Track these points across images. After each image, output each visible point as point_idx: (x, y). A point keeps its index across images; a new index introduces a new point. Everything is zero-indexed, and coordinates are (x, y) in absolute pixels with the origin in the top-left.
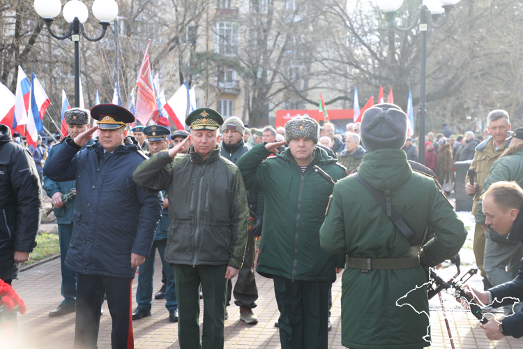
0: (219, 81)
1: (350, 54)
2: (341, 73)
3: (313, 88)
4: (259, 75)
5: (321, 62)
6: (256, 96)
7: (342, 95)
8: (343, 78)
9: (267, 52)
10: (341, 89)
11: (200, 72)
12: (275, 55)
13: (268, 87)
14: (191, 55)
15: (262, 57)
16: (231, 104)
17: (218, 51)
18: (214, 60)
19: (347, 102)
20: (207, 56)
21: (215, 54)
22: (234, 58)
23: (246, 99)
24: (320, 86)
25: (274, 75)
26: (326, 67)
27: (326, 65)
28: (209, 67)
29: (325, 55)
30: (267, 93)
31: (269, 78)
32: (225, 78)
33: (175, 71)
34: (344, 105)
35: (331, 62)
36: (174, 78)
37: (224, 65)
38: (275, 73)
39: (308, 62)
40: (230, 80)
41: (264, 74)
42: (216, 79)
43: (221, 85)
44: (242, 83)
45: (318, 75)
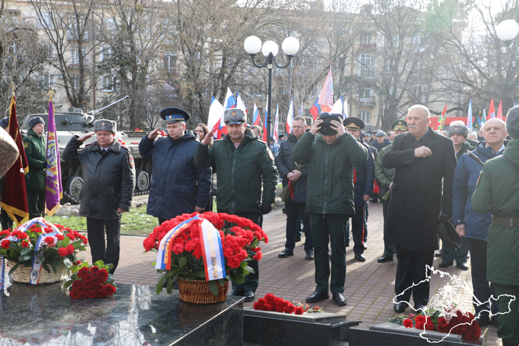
0: (360, 96)
1: (465, 76)
2: (457, 90)
3: (433, 101)
4: (391, 91)
5: (441, 81)
6: (388, 108)
7: (456, 106)
8: (457, 94)
9: (397, 76)
10: (456, 102)
11: (347, 90)
12: (404, 77)
13: (398, 101)
14: (340, 78)
15: (393, 79)
16: (368, 114)
17: (359, 75)
18: (357, 82)
19: (461, 111)
20: (352, 79)
21: (358, 77)
22: (373, 80)
23: (379, 110)
24: (438, 100)
25: (403, 91)
26: (445, 85)
27: (445, 83)
28: (353, 87)
29: (445, 76)
30: (396, 105)
31: (398, 95)
32: (365, 95)
34: (457, 114)
35: (448, 81)
37: (364, 85)
38: (404, 89)
39: (428, 81)
40: (368, 96)
41: (395, 91)
42: (358, 95)
43: (362, 100)
44: (377, 98)
45: (437, 92)
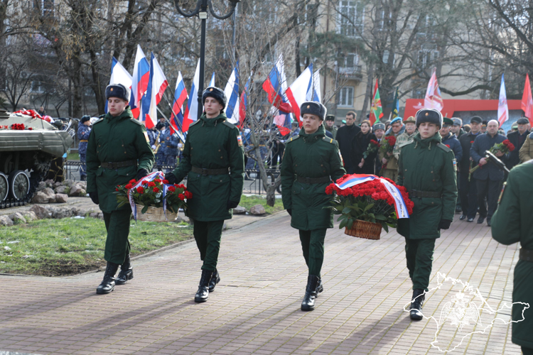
0: (339, 65)
1: (495, 38)
2: (482, 58)
3: (448, 75)
4: (385, 58)
5: (460, 45)
6: (380, 83)
7: (481, 83)
8: (483, 65)
9: (396, 35)
10: (481, 76)
11: (319, 55)
12: (405, 37)
13: (395, 73)
14: (310, 37)
15: (389, 40)
16: (350, 92)
17: (339, 32)
18: (335, 43)
19: (487, 91)
20: (328, 38)
21: (337, 36)
22: (358, 39)
23: (368, 86)
24: (455, 73)
25: (403, 59)
26: (466, 51)
27: (466, 48)
28: (329, 50)
29: (465, 37)
30: (393, 79)
31: (396, 64)
32: (346, 62)
33: (291, 53)
34: (483, 96)
35: (470, 45)
36: (290, 62)
37: (344, 47)
38: (405, 56)
39: (441, 45)
40: (351, 64)
41: (391, 58)
42: (336, 63)
43: (342, 70)
44: (365, 68)
45: (454, 60)
